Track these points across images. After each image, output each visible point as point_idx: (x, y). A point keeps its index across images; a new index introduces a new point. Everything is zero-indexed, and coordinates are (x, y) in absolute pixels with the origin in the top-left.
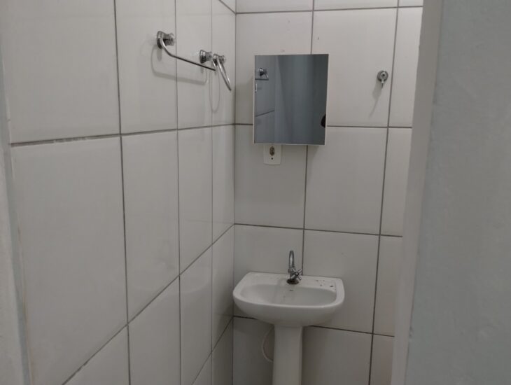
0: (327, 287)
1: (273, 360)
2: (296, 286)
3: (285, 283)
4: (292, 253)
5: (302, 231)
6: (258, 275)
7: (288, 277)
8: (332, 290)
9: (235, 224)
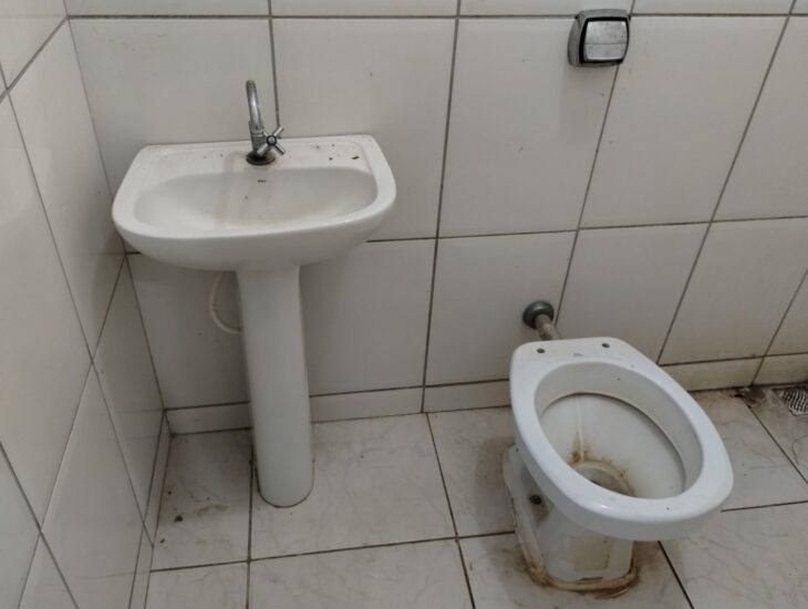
0: (345, 162)
1: (240, 329)
2: (272, 167)
3: (242, 165)
4: (250, 87)
5: (266, 21)
6: (167, 151)
7: (248, 147)
8: (359, 165)
9: (70, 17)
